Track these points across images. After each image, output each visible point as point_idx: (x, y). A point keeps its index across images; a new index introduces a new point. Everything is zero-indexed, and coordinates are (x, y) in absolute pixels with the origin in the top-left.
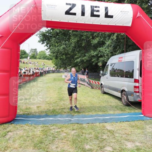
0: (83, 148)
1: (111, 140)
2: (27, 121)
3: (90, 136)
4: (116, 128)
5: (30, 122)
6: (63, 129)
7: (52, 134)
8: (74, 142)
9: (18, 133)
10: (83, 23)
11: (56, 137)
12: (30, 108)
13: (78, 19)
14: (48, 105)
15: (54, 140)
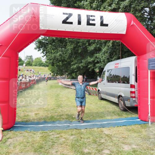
0: (82, 152)
1: (109, 144)
2: (26, 128)
3: (88, 141)
4: (113, 132)
5: (29, 129)
6: (61, 135)
7: (52, 139)
8: (73, 146)
9: (18, 139)
10: (80, 31)
11: (56, 143)
12: (28, 115)
13: (74, 28)
14: (46, 112)
15: (53, 145)
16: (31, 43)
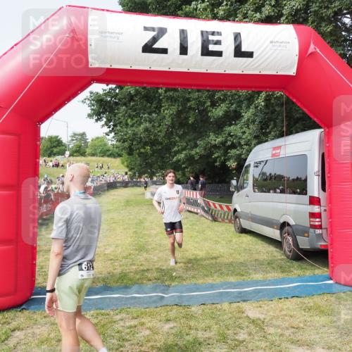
1: (258, 343)
3: (207, 336)
4: (269, 314)
6: (143, 320)
7: (118, 332)
9: (37, 331)
10: (186, 70)
11: (127, 340)
13: (172, 62)
14: (110, 262)
15: (121, 346)
16: (69, 99)
